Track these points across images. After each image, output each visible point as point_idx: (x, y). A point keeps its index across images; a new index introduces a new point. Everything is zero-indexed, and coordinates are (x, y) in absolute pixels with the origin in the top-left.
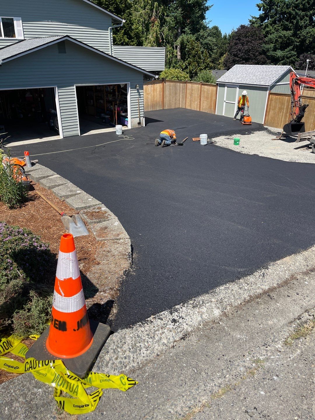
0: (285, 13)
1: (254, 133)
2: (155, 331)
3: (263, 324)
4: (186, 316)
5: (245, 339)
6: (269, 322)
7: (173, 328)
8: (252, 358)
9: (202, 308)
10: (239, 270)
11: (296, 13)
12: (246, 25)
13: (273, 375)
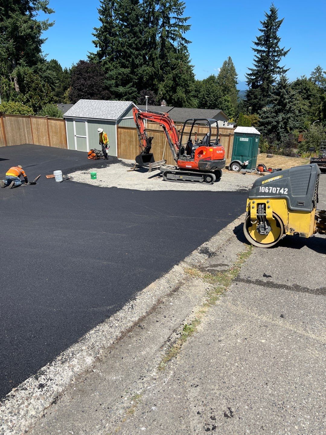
0: (120, 51)
1: (109, 166)
2: (19, 405)
3: (137, 357)
4: (55, 375)
5: (121, 379)
6: (142, 353)
7: (40, 395)
8: (130, 396)
9: (72, 361)
10: (108, 308)
11: (131, 52)
12: (85, 61)
13: (151, 406)
